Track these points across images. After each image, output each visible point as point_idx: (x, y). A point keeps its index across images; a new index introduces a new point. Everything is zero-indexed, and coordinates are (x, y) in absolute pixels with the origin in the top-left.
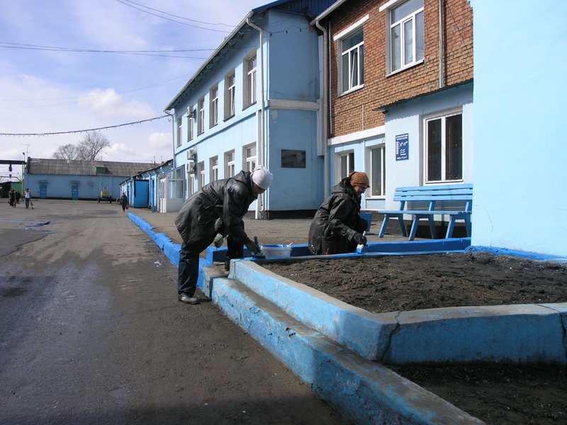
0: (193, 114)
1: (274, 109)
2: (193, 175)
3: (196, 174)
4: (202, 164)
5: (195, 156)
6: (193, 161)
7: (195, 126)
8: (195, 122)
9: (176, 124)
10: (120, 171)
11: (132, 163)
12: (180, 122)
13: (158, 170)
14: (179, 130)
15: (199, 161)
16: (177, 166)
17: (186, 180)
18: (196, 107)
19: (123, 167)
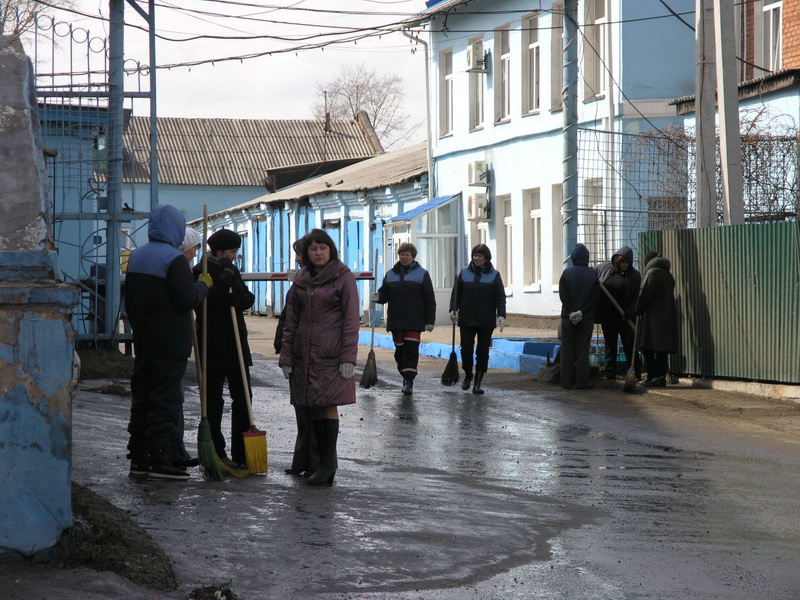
0: (483, 64)
1: (632, 120)
2: (484, 226)
3: (492, 225)
4: (506, 200)
5: (488, 178)
6: (483, 190)
7: (488, 97)
8: (489, 86)
9: (434, 67)
10: (180, 160)
11: (228, 123)
12: (446, 64)
13: (377, 196)
14: (445, 87)
15: (500, 191)
16: (441, 193)
17: (465, 238)
18: (489, 45)
19: (192, 143)
